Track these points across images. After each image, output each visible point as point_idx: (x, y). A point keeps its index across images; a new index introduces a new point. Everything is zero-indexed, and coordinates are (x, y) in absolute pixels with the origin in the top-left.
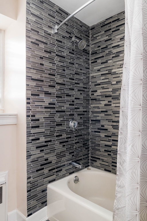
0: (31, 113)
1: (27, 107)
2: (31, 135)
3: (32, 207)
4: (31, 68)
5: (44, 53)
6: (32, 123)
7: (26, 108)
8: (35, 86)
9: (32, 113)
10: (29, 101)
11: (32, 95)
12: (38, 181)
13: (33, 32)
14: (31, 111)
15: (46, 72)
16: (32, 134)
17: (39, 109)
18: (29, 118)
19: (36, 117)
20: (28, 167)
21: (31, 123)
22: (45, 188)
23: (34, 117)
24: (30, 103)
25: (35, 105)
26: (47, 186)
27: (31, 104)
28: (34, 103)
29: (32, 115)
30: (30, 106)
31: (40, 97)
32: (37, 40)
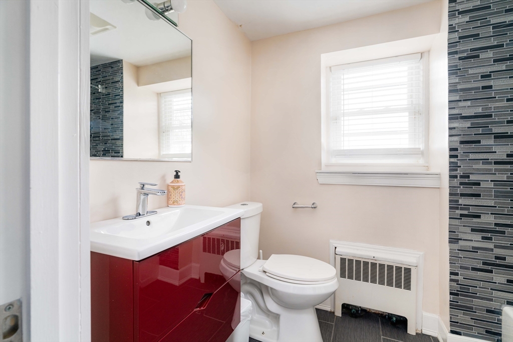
0: (459, 172)
1: (450, 163)
2: (459, 206)
3: (460, 323)
4: (461, 101)
5: (495, 64)
6: (462, 188)
7: (448, 164)
8: (468, 128)
9: (462, 173)
10: (454, 153)
11: (462, 142)
12: (477, 287)
13: (462, 41)
14: (459, 168)
15: (498, 97)
16: (463, 206)
17: (480, 166)
18: (455, 179)
19: (470, 179)
20: (453, 257)
21: (460, 187)
22: (494, 309)
23: (467, 179)
24: (458, 155)
25: (469, 160)
26: (501, 306)
27: (459, 158)
28: (468, 156)
29: (462, 174)
30: (456, 161)
31: (482, 145)
32: (472, 50)
